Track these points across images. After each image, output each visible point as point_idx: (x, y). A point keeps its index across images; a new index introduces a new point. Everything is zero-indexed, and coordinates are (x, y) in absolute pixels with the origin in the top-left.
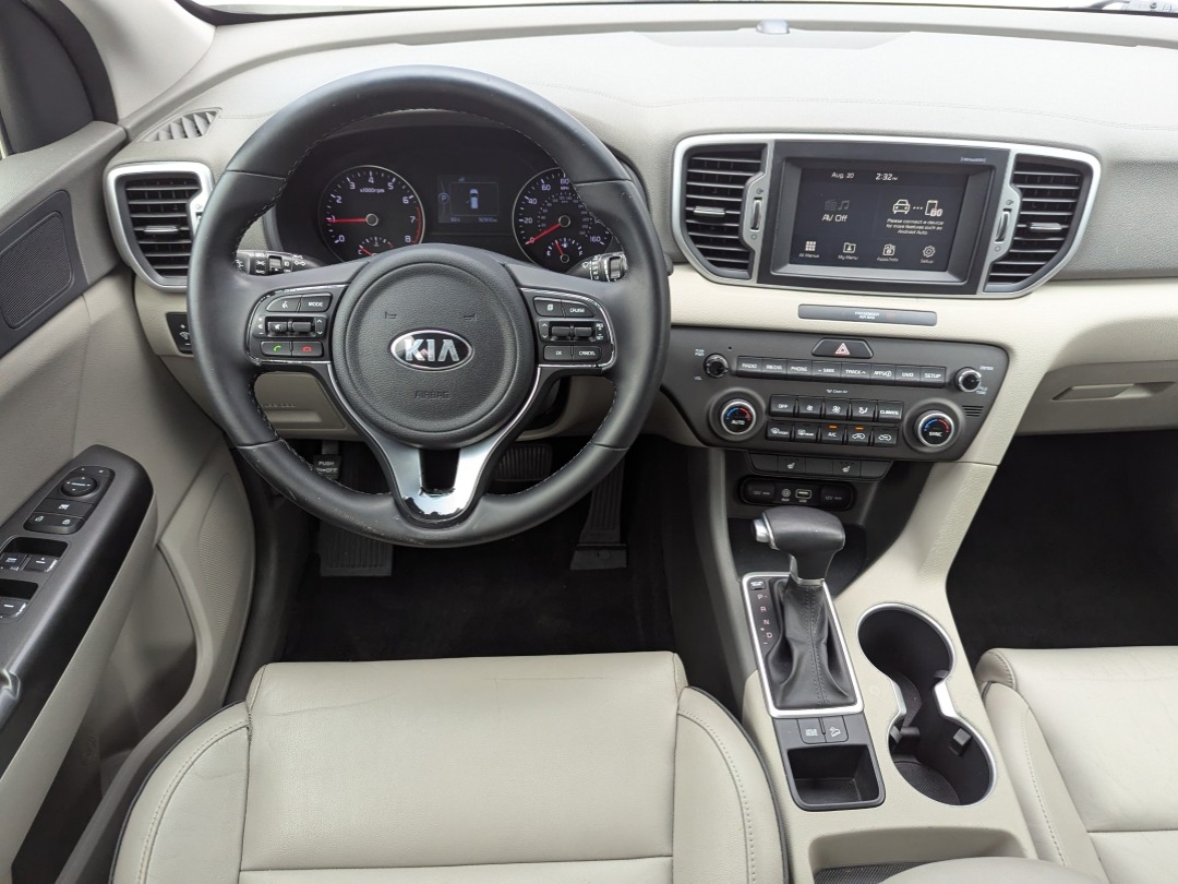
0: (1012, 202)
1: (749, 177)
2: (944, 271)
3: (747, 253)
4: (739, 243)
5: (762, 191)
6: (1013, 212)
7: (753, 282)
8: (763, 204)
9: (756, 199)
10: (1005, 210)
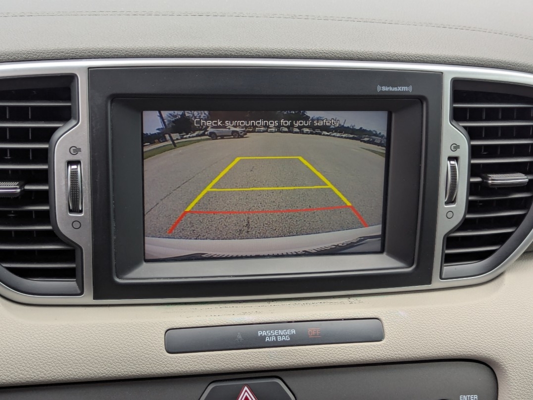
0: (457, 147)
1: (55, 129)
2: (381, 252)
3: (71, 253)
4: (53, 236)
5: (77, 150)
6: (461, 160)
7: (88, 298)
8: (83, 171)
9: (70, 163)
10: (450, 159)
